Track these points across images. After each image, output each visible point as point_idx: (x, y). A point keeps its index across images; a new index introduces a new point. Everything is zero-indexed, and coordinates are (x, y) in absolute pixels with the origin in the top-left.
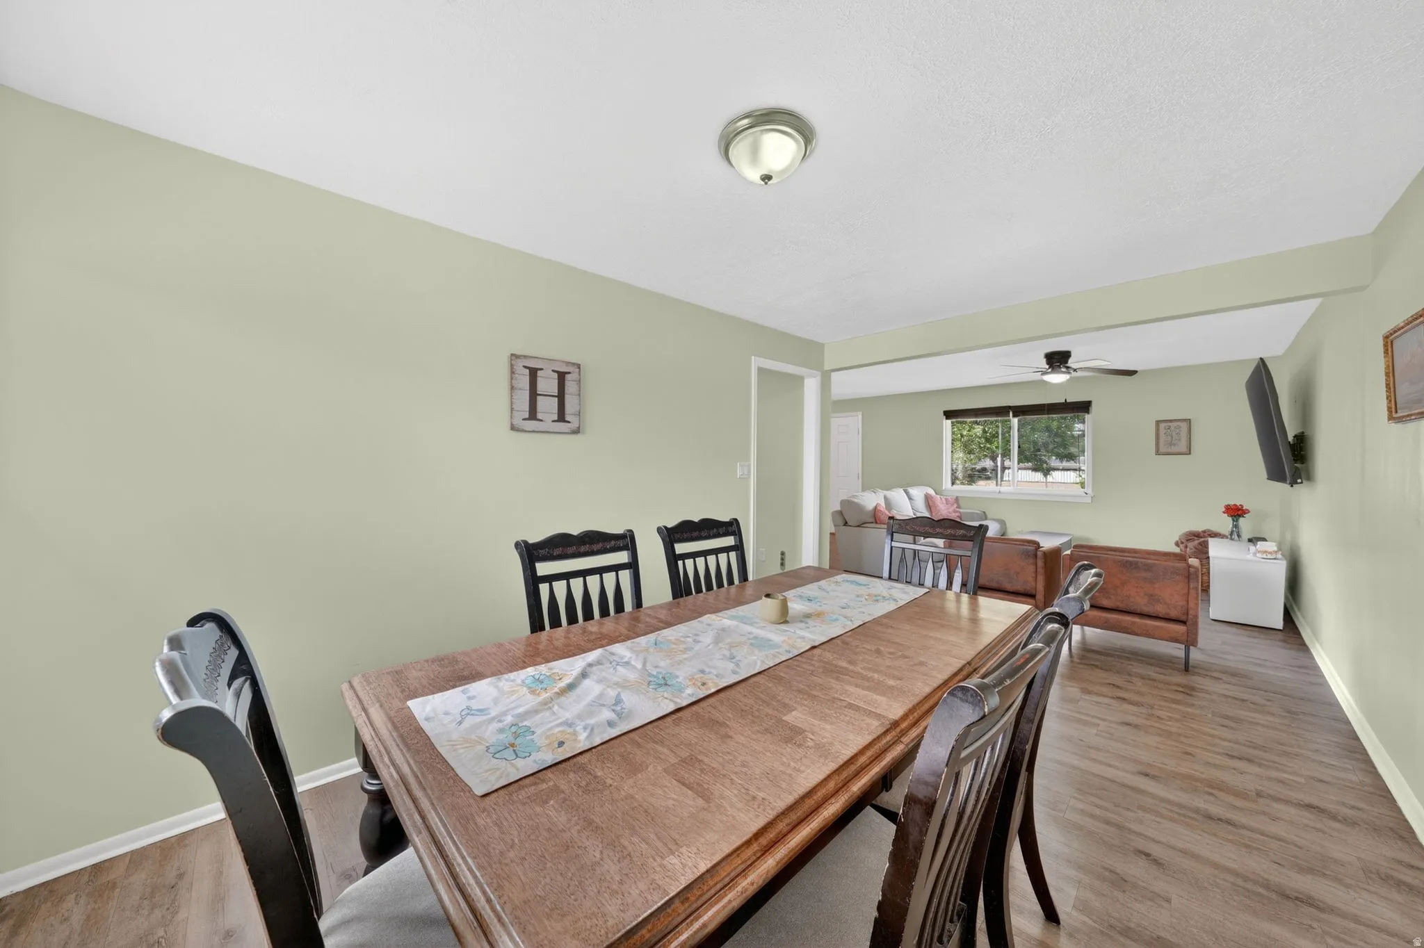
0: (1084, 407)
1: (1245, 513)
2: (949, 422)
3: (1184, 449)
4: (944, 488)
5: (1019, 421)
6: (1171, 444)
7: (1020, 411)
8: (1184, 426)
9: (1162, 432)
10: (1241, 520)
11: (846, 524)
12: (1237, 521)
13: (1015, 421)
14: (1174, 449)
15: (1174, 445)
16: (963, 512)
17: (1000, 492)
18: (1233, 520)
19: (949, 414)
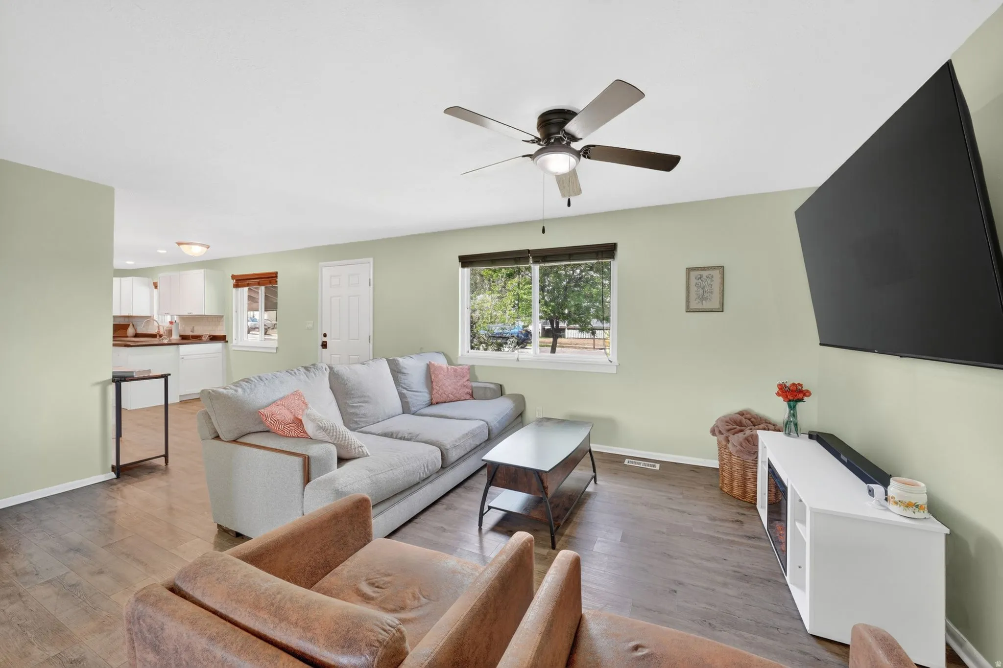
0: (609, 251)
1: (805, 395)
2: (467, 271)
3: (717, 305)
4: (460, 354)
5: (541, 269)
6: (702, 298)
7: (542, 256)
8: (716, 274)
9: (693, 281)
10: (800, 405)
11: (217, 437)
12: (795, 407)
13: (536, 268)
14: (706, 305)
15: (706, 299)
16: (476, 387)
17: (518, 360)
18: (790, 407)
19: (466, 261)
